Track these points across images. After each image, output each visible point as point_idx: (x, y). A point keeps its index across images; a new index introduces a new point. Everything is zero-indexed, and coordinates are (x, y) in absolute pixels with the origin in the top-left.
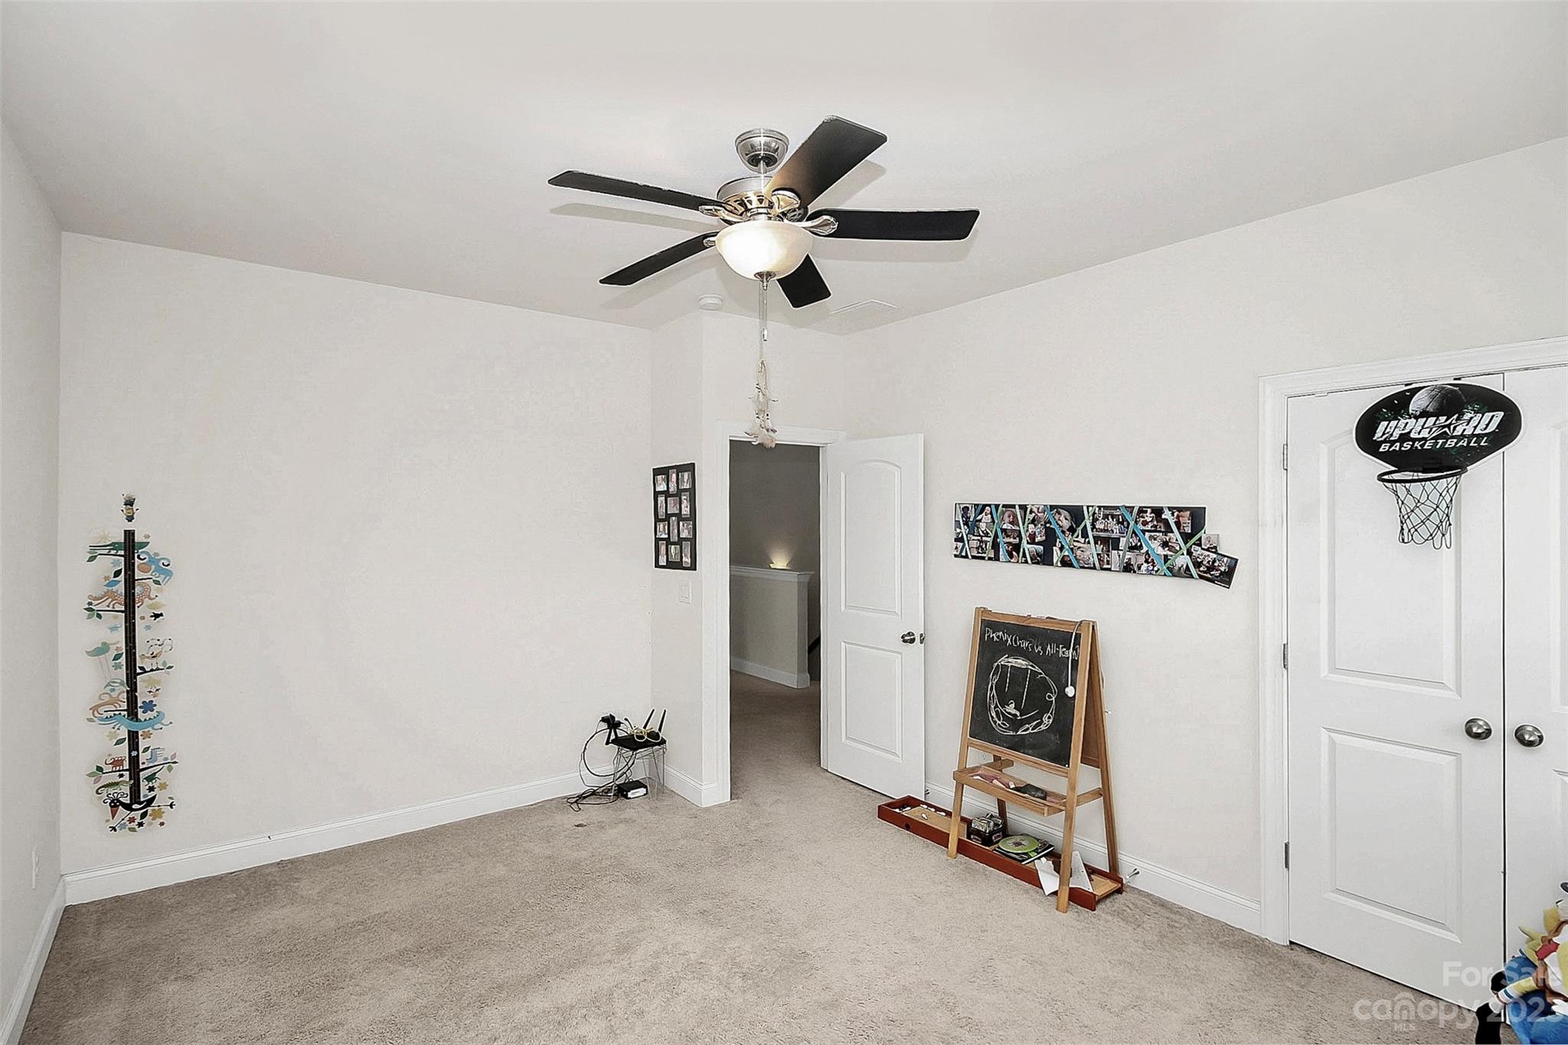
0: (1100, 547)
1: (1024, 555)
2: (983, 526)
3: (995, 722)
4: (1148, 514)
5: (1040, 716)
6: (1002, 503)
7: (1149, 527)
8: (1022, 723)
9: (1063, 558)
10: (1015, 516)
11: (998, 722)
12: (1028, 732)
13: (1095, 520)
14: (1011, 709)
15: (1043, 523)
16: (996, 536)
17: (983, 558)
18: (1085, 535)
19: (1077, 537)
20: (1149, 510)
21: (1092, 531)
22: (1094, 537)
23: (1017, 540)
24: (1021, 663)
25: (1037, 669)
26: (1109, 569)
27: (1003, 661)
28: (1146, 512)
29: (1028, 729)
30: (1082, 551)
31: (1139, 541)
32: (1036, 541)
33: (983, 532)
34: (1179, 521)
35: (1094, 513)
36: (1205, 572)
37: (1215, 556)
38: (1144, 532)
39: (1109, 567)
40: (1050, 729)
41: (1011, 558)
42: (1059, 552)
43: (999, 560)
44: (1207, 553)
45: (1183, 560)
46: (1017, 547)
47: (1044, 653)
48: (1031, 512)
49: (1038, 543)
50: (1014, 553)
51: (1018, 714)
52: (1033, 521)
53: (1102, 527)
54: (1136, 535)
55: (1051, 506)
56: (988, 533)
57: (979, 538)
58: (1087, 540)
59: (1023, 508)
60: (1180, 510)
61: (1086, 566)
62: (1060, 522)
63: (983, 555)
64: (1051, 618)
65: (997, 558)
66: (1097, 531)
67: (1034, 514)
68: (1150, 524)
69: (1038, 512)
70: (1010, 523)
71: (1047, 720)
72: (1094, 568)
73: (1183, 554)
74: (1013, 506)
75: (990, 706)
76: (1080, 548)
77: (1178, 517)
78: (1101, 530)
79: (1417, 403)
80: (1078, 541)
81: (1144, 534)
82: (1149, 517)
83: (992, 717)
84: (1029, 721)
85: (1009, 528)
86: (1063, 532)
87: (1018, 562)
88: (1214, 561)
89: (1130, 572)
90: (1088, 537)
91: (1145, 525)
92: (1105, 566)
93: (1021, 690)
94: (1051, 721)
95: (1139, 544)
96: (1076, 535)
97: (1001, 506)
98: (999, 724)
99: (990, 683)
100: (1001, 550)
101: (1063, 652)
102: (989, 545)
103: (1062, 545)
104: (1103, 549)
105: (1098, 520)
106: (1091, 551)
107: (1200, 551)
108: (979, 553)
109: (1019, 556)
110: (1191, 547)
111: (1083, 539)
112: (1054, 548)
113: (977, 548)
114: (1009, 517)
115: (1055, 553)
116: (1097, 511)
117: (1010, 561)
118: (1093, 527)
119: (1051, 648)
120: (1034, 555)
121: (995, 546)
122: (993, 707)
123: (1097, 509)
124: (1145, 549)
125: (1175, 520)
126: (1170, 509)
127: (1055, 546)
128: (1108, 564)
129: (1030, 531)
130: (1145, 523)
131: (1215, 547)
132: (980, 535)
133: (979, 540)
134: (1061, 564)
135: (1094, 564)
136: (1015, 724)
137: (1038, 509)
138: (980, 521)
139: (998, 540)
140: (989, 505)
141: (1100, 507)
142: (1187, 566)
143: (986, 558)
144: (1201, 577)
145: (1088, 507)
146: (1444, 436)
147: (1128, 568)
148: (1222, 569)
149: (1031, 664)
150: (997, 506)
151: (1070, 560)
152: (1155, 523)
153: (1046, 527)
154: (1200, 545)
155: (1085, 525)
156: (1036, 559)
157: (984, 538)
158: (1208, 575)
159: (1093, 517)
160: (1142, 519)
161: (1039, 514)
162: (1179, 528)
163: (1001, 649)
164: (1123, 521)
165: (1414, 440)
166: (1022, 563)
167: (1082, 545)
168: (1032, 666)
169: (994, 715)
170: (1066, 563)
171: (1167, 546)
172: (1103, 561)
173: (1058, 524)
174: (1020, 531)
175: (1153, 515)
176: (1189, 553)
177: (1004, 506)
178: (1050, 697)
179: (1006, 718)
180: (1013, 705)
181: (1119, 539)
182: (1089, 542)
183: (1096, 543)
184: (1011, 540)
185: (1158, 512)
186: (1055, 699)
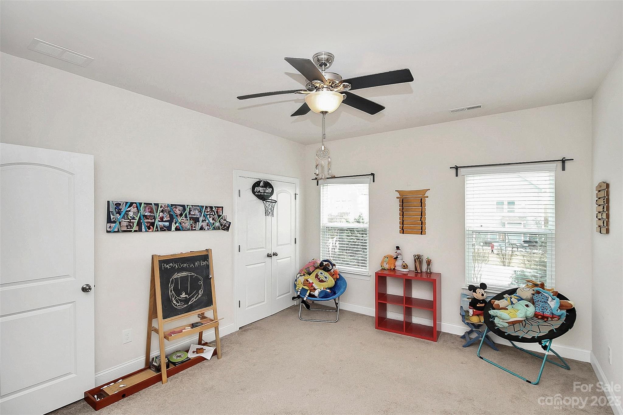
0: (192, 222)
1: (157, 227)
2: (131, 214)
3: (176, 305)
4: (208, 209)
5: (197, 292)
6: (143, 202)
7: (208, 213)
8: (190, 299)
9: (176, 227)
10: (152, 209)
11: (178, 304)
12: (194, 301)
13: (190, 211)
14: (183, 295)
15: (168, 212)
16: (140, 218)
17: (131, 231)
18: (186, 217)
19: (183, 218)
20: (209, 207)
21: (189, 215)
22: (189, 217)
23: (153, 220)
24: (184, 274)
25: (193, 274)
26: (195, 230)
27: (176, 276)
28: (208, 208)
29: (193, 300)
30: (185, 223)
31: (205, 218)
32: (164, 220)
33: (131, 217)
34: (218, 211)
35: (190, 208)
36: (223, 227)
37: (225, 222)
38: (207, 215)
39: (195, 229)
40: (202, 295)
41: (149, 230)
42: (174, 225)
43: (142, 231)
44: (224, 221)
45: (217, 224)
46: (153, 224)
47: (195, 266)
48: (161, 207)
49: (166, 221)
50: (151, 227)
51: (187, 296)
52: (162, 211)
53: (193, 213)
54: (205, 216)
55: (171, 204)
56: (134, 218)
57: (129, 220)
58: (187, 219)
59: (157, 205)
60: (218, 207)
61: (186, 229)
62: (175, 212)
63: (131, 229)
64: (192, 252)
65: (140, 230)
66: (191, 215)
67: (162, 208)
68: (209, 212)
69: (165, 207)
70: (149, 212)
71: (201, 292)
72: (189, 230)
73: (218, 222)
74: (151, 204)
75: (172, 300)
76: (184, 222)
77: (217, 210)
78: (193, 215)
79: (262, 184)
80: (183, 220)
81: (207, 216)
82: (209, 210)
83: (174, 304)
84: (193, 297)
85: (149, 215)
86: (177, 216)
87: (153, 231)
88: (225, 224)
89: (202, 230)
90: (187, 218)
91: (207, 213)
92: (193, 229)
93: (187, 285)
94: (202, 292)
95: (205, 219)
96: (182, 217)
97: (143, 204)
98: (178, 305)
99: (170, 289)
100: (143, 226)
101: (203, 263)
102: (135, 224)
103: (176, 221)
104: (193, 222)
105: (192, 211)
106: (187, 224)
107: (222, 221)
108: (128, 228)
109: (154, 228)
110: (220, 219)
111: (185, 219)
112: (173, 223)
113: (126, 226)
114: (149, 209)
115: (173, 225)
116: (191, 207)
117: (148, 231)
118: (190, 214)
119: (197, 263)
120: (162, 227)
121: (139, 224)
122: (173, 299)
123: (191, 206)
124: (207, 221)
125: (216, 211)
126: (215, 207)
127: (173, 222)
128: (194, 228)
129: (160, 216)
130: (207, 212)
131: (226, 219)
132: (129, 219)
133: (128, 222)
134: (175, 230)
135: (189, 228)
136: (186, 301)
137: (165, 206)
138: (129, 211)
139: (141, 221)
140: (135, 203)
141: (192, 206)
142: (219, 226)
143: (133, 231)
144: (222, 229)
145: (187, 206)
146: (264, 192)
147: (202, 229)
148: (227, 226)
149: (189, 272)
150: (140, 204)
151: (180, 228)
152: (211, 212)
153: (169, 214)
154: (222, 219)
155: (186, 213)
156: (163, 228)
157: (131, 221)
158: (224, 228)
159: (190, 210)
160: (207, 210)
161: (165, 208)
162: (217, 213)
163: (173, 271)
164: (200, 211)
165: (261, 192)
166: (155, 231)
167: (184, 221)
168: (190, 273)
169: (175, 302)
170: (177, 229)
171: (214, 220)
172: (193, 227)
173: (174, 212)
174: (155, 216)
175: (210, 209)
176: (220, 222)
177: (144, 204)
178: (200, 283)
179: (181, 301)
180: (184, 294)
181: (199, 218)
182: (187, 220)
183: (190, 220)
184: (150, 221)
185: (211, 208)
186: (203, 283)
